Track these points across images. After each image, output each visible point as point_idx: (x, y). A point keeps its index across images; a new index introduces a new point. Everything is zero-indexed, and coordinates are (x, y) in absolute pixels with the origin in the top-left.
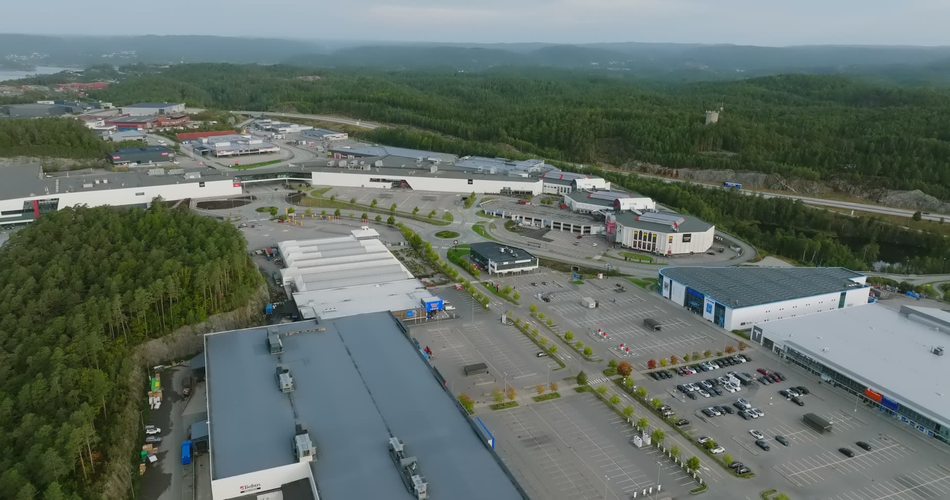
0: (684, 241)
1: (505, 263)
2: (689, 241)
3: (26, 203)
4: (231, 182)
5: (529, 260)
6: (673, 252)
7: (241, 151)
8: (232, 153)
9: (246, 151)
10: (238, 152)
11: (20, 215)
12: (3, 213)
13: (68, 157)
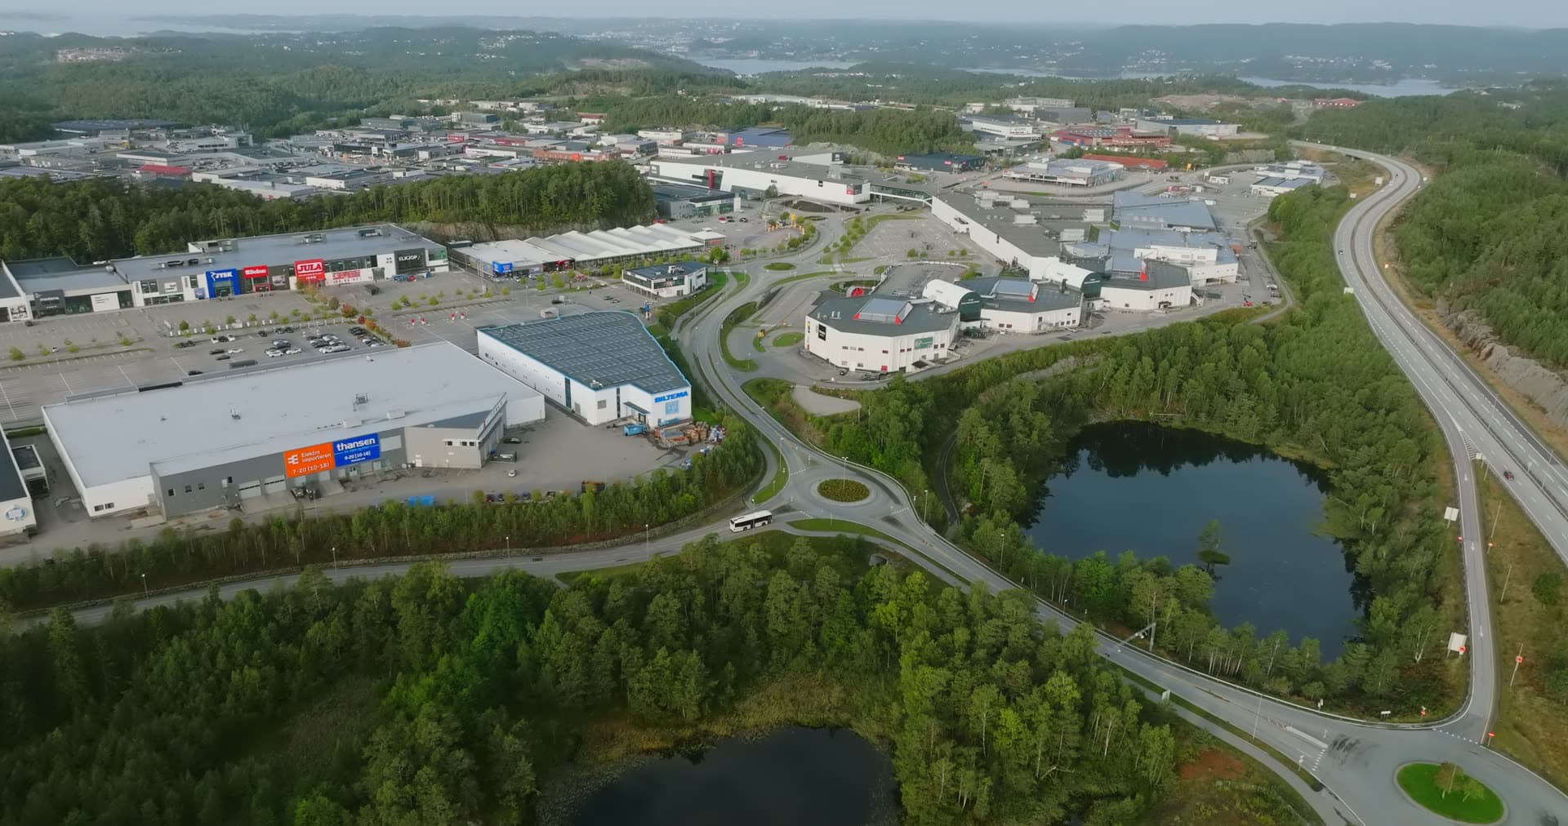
0: (820, 337)
1: (629, 273)
2: (824, 338)
3: (706, 171)
4: (844, 187)
5: (645, 279)
6: (811, 350)
7: (1032, 176)
8: (1022, 176)
9: (1041, 177)
10: (1029, 177)
11: (701, 181)
12: (694, 176)
13: (879, 151)
